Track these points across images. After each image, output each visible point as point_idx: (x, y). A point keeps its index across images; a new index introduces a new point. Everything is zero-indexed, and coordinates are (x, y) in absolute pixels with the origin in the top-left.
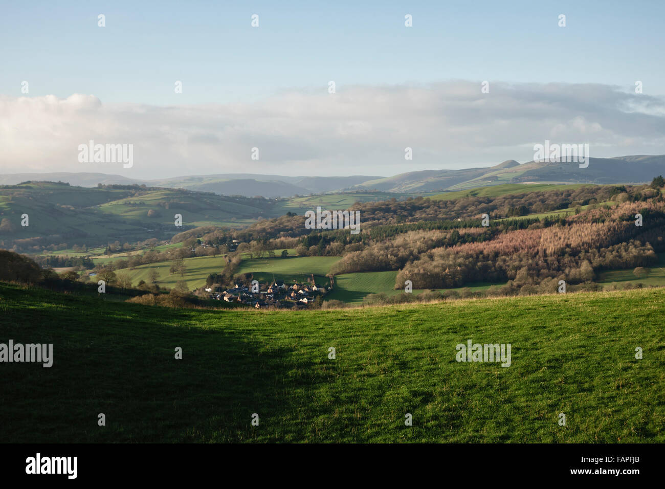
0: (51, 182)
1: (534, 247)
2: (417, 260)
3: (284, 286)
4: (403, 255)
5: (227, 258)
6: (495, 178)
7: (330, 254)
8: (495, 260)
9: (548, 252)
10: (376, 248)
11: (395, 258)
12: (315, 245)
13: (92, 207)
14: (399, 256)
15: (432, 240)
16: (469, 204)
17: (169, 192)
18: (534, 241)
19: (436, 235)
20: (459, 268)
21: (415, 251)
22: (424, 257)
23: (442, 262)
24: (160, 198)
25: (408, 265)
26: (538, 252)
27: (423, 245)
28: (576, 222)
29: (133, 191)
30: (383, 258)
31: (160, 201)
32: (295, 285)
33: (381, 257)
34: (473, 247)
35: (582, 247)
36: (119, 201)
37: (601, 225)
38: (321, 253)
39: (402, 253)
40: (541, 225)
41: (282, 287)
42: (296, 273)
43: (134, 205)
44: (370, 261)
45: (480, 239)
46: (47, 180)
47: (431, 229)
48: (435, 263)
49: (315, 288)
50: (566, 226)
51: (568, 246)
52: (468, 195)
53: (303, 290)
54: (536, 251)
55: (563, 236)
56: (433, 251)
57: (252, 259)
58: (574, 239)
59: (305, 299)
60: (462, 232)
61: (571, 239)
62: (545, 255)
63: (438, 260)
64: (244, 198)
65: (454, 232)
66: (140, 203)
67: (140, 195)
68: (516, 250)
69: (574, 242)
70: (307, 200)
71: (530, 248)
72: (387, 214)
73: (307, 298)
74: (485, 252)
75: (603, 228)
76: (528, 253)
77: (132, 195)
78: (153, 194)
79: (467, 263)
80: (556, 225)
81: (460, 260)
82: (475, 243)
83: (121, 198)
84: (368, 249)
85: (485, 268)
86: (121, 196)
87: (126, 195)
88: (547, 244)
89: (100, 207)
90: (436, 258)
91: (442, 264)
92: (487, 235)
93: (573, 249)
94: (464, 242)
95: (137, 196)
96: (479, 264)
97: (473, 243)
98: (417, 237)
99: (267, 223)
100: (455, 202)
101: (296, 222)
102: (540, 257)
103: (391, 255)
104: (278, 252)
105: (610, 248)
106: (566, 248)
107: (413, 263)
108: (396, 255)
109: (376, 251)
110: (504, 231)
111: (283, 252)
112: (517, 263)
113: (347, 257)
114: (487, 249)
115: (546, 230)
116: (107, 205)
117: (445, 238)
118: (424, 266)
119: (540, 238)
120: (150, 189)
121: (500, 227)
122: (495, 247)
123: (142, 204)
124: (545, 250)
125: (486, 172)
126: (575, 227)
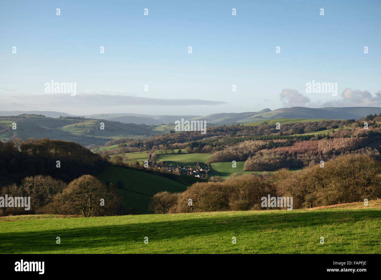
0: (35, 115)
1: (316, 150)
2: (254, 156)
3: (184, 168)
4: (246, 153)
5: (149, 153)
6: (261, 117)
7: (205, 152)
8: (296, 157)
9: (324, 152)
10: (230, 149)
11: (242, 155)
12: (196, 147)
13: (58, 128)
14: (244, 153)
15: (260, 146)
16: (265, 128)
17: (97, 121)
18: (315, 146)
19: (261, 143)
20: (278, 160)
21: (252, 151)
22: (257, 154)
23: (268, 157)
24: (93, 124)
25: (249, 158)
26: (318, 153)
27: (255, 148)
28: (335, 137)
29: (78, 120)
30: (235, 154)
31: (93, 125)
32: (191, 168)
33: (234, 154)
34: (283, 149)
35: (341, 150)
36: (72, 125)
37: (349, 139)
38: (200, 151)
39: (245, 152)
40: (316, 138)
41: (183, 169)
42: (189, 161)
43: (80, 127)
44: (228, 156)
45: (285, 145)
46: (33, 114)
47: (257, 140)
48: (264, 157)
49: (201, 170)
50: (330, 139)
51: (334, 149)
52: (263, 124)
53: (196, 171)
54: (317, 152)
55: (330, 144)
56: (261, 151)
57: (162, 154)
58: (336, 146)
59: (198, 175)
60: (275, 141)
61: (335, 146)
62: (322, 154)
63: (266, 156)
64: (136, 125)
65: (271, 141)
66: (83, 126)
67: (82, 122)
68: (306, 151)
69: (337, 147)
70: (168, 127)
71: (313, 150)
72: (222, 132)
73: (199, 175)
74: (290, 152)
75: (350, 141)
76: (312, 153)
77: (78, 122)
78: (89, 122)
79: (282, 158)
80: (325, 138)
81: (278, 156)
82: (283, 147)
83: (72, 124)
84: (226, 150)
85: (292, 160)
86: (72, 122)
87: (75, 122)
88: (322, 148)
89: (62, 128)
90: (264, 155)
91: (269, 158)
92: (289, 143)
93: (336, 151)
94: (277, 147)
95: (80, 123)
96: (288, 158)
97: (282, 147)
98: (251, 144)
99: (161, 136)
100: (257, 127)
101: (176, 136)
102: (319, 155)
103: (240, 153)
104: (176, 151)
105: (356, 151)
106: (332, 151)
107: (252, 157)
108: (242, 153)
109: (231, 150)
110: (297, 141)
111: (179, 151)
112: (308, 158)
113: (216, 154)
114: (290, 151)
115: (320, 141)
116: (65, 127)
117: (267, 145)
118: (258, 159)
119: (318, 145)
120: (87, 119)
121: (295, 139)
122: (294, 150)
123: (84, 127)
124: (322, 152)
125: (254, 115)
126: (335, 140)
